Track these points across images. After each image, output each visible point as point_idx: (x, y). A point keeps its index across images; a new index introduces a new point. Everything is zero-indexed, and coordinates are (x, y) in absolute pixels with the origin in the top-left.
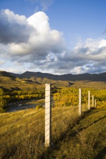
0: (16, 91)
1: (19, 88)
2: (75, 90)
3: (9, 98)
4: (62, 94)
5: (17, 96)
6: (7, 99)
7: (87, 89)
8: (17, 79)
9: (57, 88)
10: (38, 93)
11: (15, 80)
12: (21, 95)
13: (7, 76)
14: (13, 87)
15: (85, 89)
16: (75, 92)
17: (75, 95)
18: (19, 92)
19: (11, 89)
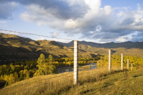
0: (64, 58)
1: (66, 55)
2: (117, 57)
3: (58, 64)
4: (105, 61)
5: (64, 63)
6: (56, 65)
7: (130, 56)
8: (65, 47)
9: (100, 56)
10: (83, 60)
11: (63, 49)
12: (68, 61)
13: (56, 45)
14: (61, 54)
15: (127, 56)
16: (118, 60)
17: (117, 63)
18: (66, 59)
19: (59, 56)
